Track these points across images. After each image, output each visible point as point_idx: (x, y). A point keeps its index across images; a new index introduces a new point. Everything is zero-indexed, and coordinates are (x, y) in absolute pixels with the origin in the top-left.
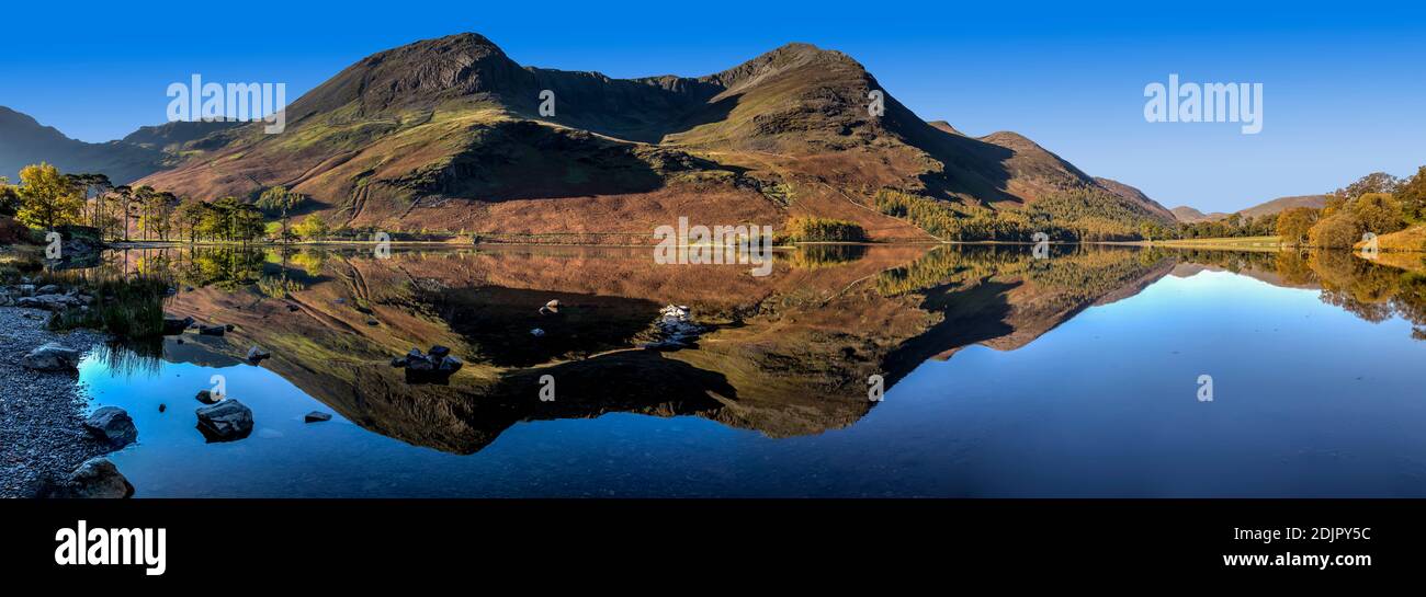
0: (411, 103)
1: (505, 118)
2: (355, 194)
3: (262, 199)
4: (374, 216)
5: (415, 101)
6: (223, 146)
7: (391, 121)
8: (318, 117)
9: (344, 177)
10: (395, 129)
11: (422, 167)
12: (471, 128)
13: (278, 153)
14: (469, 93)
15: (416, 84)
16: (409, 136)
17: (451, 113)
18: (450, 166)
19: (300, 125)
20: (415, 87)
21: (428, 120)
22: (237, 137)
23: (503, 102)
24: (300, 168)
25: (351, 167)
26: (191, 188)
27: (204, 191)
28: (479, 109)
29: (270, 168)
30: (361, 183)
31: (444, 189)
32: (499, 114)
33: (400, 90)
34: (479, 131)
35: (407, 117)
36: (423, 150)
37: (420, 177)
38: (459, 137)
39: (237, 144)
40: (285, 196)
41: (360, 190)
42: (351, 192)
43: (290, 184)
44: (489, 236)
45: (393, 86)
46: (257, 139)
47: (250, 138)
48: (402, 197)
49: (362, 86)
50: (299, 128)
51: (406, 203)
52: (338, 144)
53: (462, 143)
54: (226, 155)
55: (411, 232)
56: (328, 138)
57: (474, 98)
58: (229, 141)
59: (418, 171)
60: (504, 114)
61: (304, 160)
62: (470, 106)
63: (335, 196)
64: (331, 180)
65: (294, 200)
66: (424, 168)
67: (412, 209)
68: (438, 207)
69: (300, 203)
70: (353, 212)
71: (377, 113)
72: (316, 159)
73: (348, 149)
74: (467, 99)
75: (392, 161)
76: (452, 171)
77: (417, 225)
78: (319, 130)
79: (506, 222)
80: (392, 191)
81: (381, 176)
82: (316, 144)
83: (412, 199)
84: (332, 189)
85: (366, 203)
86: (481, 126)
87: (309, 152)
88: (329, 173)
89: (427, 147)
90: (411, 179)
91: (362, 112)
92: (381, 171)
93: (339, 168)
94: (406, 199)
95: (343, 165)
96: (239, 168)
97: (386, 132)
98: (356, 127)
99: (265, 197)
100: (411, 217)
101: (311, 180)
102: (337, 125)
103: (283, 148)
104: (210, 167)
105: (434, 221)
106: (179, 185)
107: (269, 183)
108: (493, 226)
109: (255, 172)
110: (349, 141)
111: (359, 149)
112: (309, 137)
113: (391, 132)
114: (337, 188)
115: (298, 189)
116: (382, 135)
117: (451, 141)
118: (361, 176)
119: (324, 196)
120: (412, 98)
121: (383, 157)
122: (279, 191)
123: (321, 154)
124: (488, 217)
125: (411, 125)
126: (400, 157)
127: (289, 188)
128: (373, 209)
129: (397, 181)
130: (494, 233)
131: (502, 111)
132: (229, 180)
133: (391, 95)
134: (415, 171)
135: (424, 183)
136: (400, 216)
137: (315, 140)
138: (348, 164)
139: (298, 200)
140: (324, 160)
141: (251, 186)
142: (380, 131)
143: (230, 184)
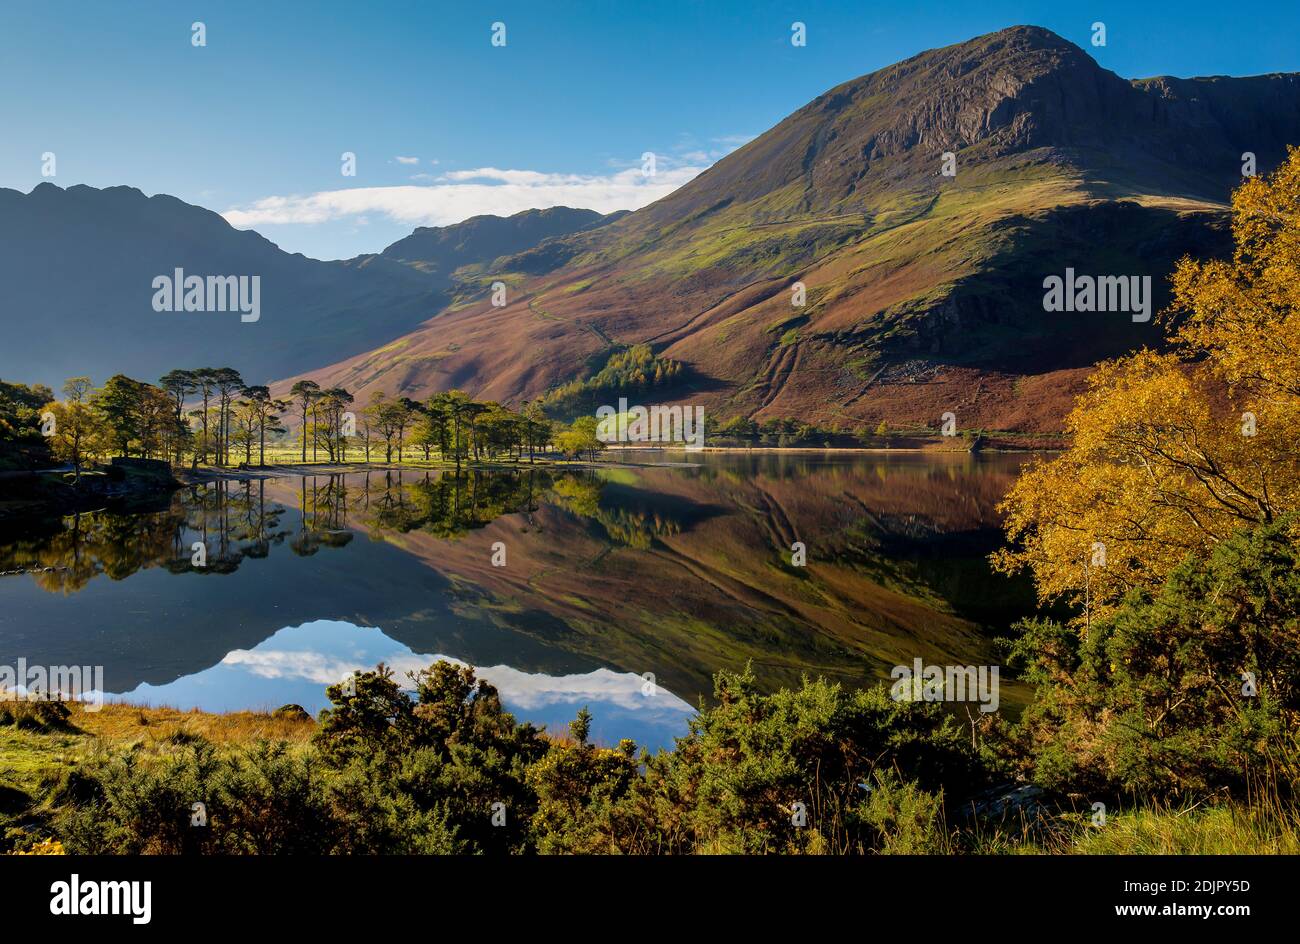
0: (898, 178)
1: (1076, 198)
2: (774, 359)
3: (609, 367)
4: (802, 402)
5: (906, 175)
6: (559, 266)
7: (855, 219)
8: (735, 209)
9: (756, 329)
10: (858, 233)
11: (893, 306)
12: (996, 226)
13: (653, 279)
14: (1011, 150)
15: (912, 140)
16: (881, 247)
17: (971, 194)
18: (946, 301)
19: (698, 225)
20: (908, 148)
21: (925, 212)
22: (586, 250)
23: (1080, 164)
24: (687, 309)
25: (774, 308)
26: (489, 348)
27: (510, 354)
28: (1028, 180)
29: (634, 308)
30: (787, 339)
31: (935, 347)
32: (1066, 190)
33: (880, 155)
34: (1012, 230)
35: (888, 205)
36: (902, 274)
37: (890, 325)
38: (971, 245)
39: (584, 262)
40: (648, 363)
41: (785, 350)
42: (767, 356)
43: (664, 339)
44: (1004, 437)
45: (867, 149)
46: (620, 254)
47: (608, 250)
48: (854, 365)
49: (812, 152)
50: (699, 231)
51: (862, 375)
52: (761, 262)
53: (976, 257)
54: (561, 284)
55: (859, 431)
56: (744, 252)
57: (1021, 160)
58: (571, 255)
59: (887, 316)
60: (1078, 188)
61: (697, 295)
62: (1013, 176)
63: (737, 363)
64: (735, 334)
65: (664, 370)
66: (896, 309)
67: (868, 387)
68: (919, 382)
69: (673, 376)
70: (766, 392)
71: (835, 203)
72: (716, 292)
73: (776, 273)
74: (1006, 164)
75: (843, 297)
76: (952, 311)
77: (874, 417)
78: (730, 236)
79: (1045, 409)
80: (838, 354)
81: (819, 327)
82: (720, 263)
83: (871, 368)
84: (737, 349)
85: (793, 374)
86: (1018, 219)
87: (705, 279)
88: (733, 320)
89: (909, 269)
90: (872, 331)
91: (808, 203)
92: (821, 317)
93: (752, 309)
94: (862, 368)
95: (760, 306)
96: (578, 309)
97: (843, 239)
98: (794, 231)
99: (615, 363)
100: (866, 403)
101: (700, 333)
102: (764, 227)
103: (662, 272)
104: (530, 307)
105: (906, 409)
106: (467, 343)
107: (626, 338)
108: (1016, 416)
109: (604, 319)
110: (781, 257)
111: (795, 272)
112: (712, 248)
113: (851, 240)
114: (742, 348)
115: (676, 351)
116: (833, 246)
117: (955, 254)
118: (788, 326)
119: (717, 364)
120: (901, 168)
121: (827, 290)
122: (640, 353)
123: (729, 282)
124: (1011, 400)
125: (890, 225)
126: (858, 289)
127: (658, 348)
128: (803, 388)
129: (846, 335)
130: (1015, 430)
131: (1076, 183)
132: (557, 334)
133: (862, 168)
134: (881, 314)
135: (895, 337)
136: (847, 400)
137: (720, 255)
138: (768, 302)
139: (670, 369)
140: (731, 294)
141: (593, 343)
142: (831, 239)
143: (557, 342)
